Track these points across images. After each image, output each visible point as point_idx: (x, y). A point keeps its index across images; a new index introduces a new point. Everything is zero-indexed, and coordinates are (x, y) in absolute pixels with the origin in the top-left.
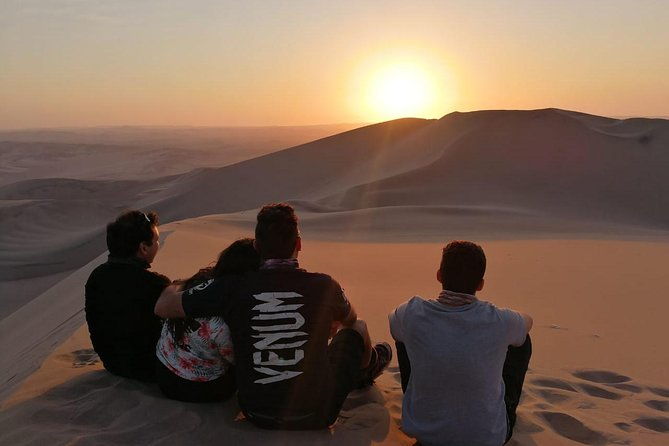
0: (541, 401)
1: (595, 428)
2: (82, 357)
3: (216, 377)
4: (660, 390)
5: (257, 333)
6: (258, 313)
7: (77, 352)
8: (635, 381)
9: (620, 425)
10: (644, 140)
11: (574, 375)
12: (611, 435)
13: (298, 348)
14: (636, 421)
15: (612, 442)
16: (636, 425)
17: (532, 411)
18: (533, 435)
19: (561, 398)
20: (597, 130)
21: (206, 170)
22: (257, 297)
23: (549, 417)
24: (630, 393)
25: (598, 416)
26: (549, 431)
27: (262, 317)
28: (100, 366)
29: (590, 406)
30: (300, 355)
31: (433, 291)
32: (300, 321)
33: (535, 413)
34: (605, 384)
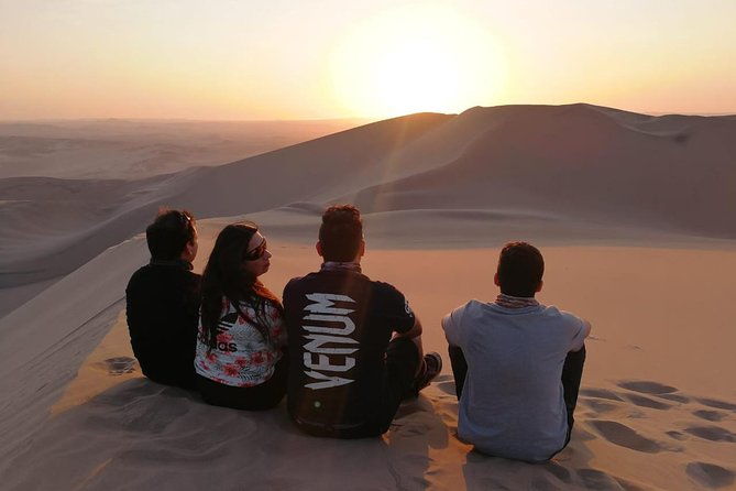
0: (590, 411)
1: (647, 436)
2: (118, 365)
3: (263, 381)
4: (709, 400)
5: (308, 333)
6: (309, 313)
7: (111, 360)
8: (682, 391)
9: (672, 434)
10: (681, 139)
11: (619, 385)
12: (664, 443)
13: (349, 356)
14: (688, 430)
15: (665, 449)
16: (687, 434)
17: (583, 420)
18: (586, 443)
19: (609, 408)
20: (630, 127)
21: (204, 168)
22: (309, 297)
23: (599, 426)
24: (678, 403)
25: (649, 424)
26: (601, 439)
27: (312, 317)
28: (138, 373)
29: (640, 415)
30: (351, 363)
31: (491, 294)
32: (351, 327)
33: (586, 421)
34: (653, 394)
